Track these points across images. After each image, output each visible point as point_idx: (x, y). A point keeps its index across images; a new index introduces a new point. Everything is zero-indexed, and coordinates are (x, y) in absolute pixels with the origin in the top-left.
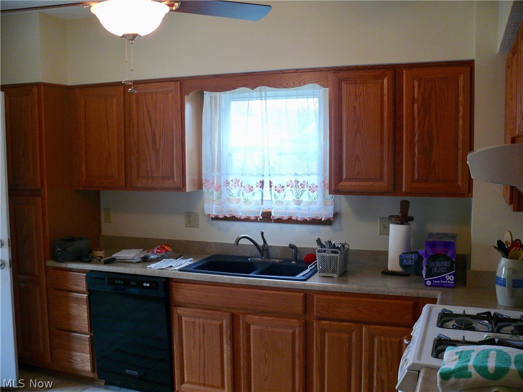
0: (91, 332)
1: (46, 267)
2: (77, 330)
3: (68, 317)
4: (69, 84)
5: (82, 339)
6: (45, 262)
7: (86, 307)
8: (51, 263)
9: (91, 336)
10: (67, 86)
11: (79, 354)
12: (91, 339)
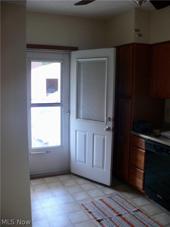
0: (144, 170)
1: (130, 134)
2: (139, 167)
3: (136, 160)
4: (150, 44)
5: (140, 172)
6: (130, 131)
7: (144, 157)
8: (133, 133)
9: (144, 172)
10: (149, 44)
11: (138, 179)
12: (144, 173)
